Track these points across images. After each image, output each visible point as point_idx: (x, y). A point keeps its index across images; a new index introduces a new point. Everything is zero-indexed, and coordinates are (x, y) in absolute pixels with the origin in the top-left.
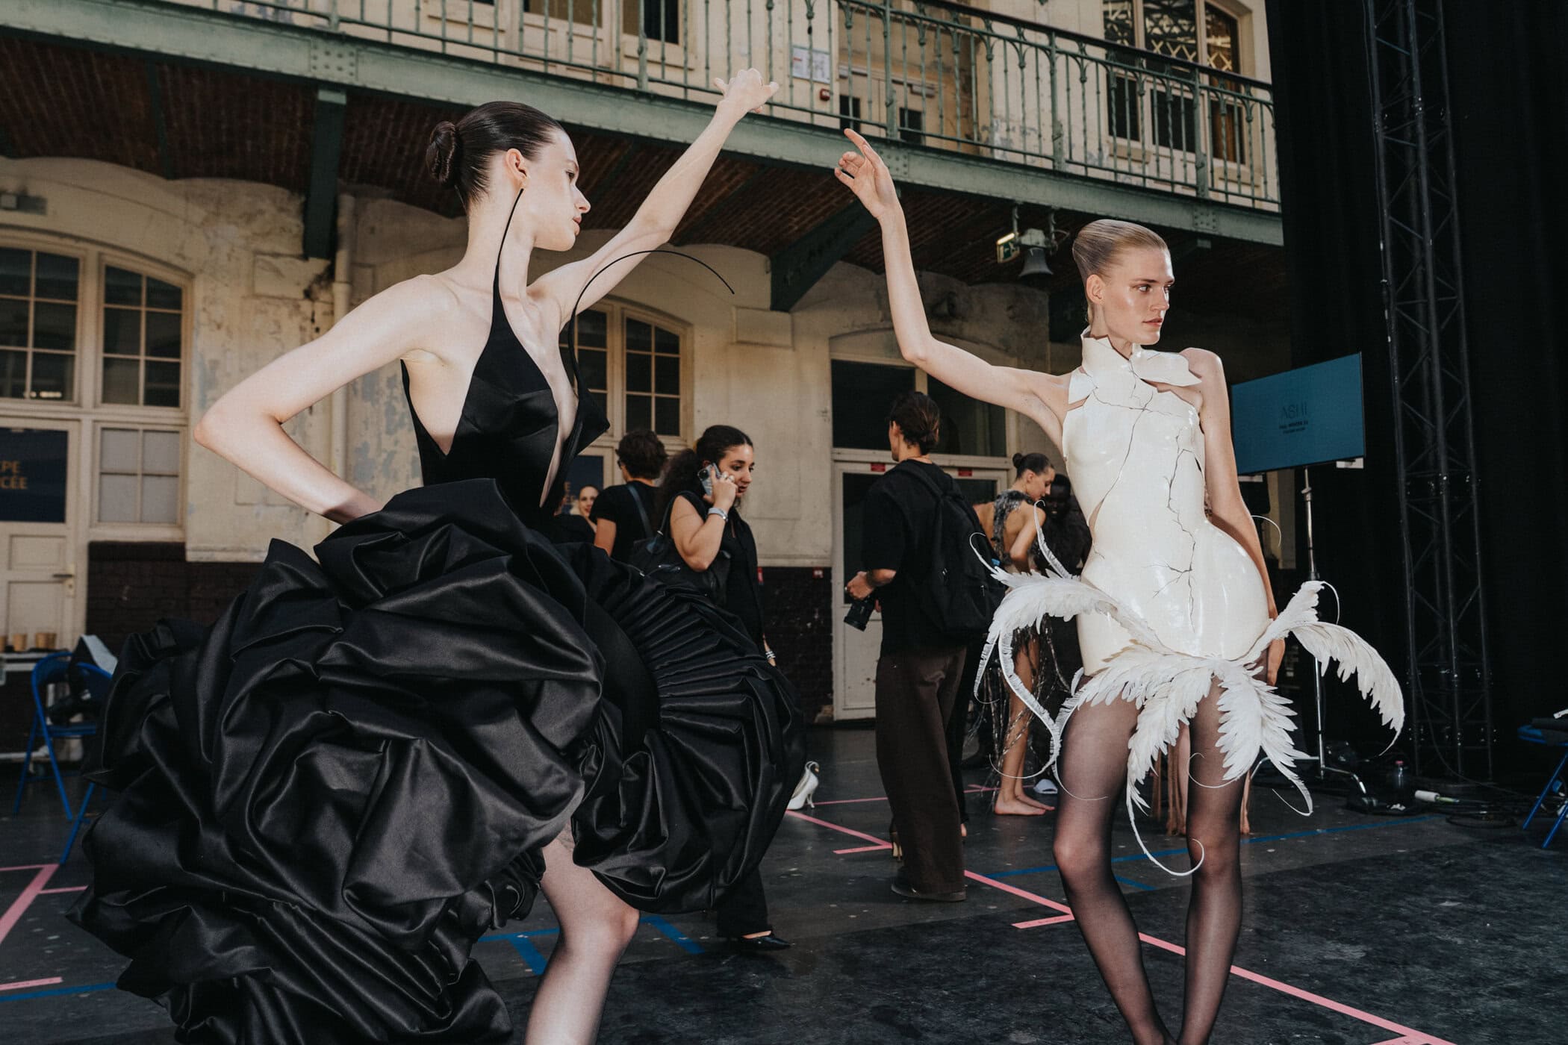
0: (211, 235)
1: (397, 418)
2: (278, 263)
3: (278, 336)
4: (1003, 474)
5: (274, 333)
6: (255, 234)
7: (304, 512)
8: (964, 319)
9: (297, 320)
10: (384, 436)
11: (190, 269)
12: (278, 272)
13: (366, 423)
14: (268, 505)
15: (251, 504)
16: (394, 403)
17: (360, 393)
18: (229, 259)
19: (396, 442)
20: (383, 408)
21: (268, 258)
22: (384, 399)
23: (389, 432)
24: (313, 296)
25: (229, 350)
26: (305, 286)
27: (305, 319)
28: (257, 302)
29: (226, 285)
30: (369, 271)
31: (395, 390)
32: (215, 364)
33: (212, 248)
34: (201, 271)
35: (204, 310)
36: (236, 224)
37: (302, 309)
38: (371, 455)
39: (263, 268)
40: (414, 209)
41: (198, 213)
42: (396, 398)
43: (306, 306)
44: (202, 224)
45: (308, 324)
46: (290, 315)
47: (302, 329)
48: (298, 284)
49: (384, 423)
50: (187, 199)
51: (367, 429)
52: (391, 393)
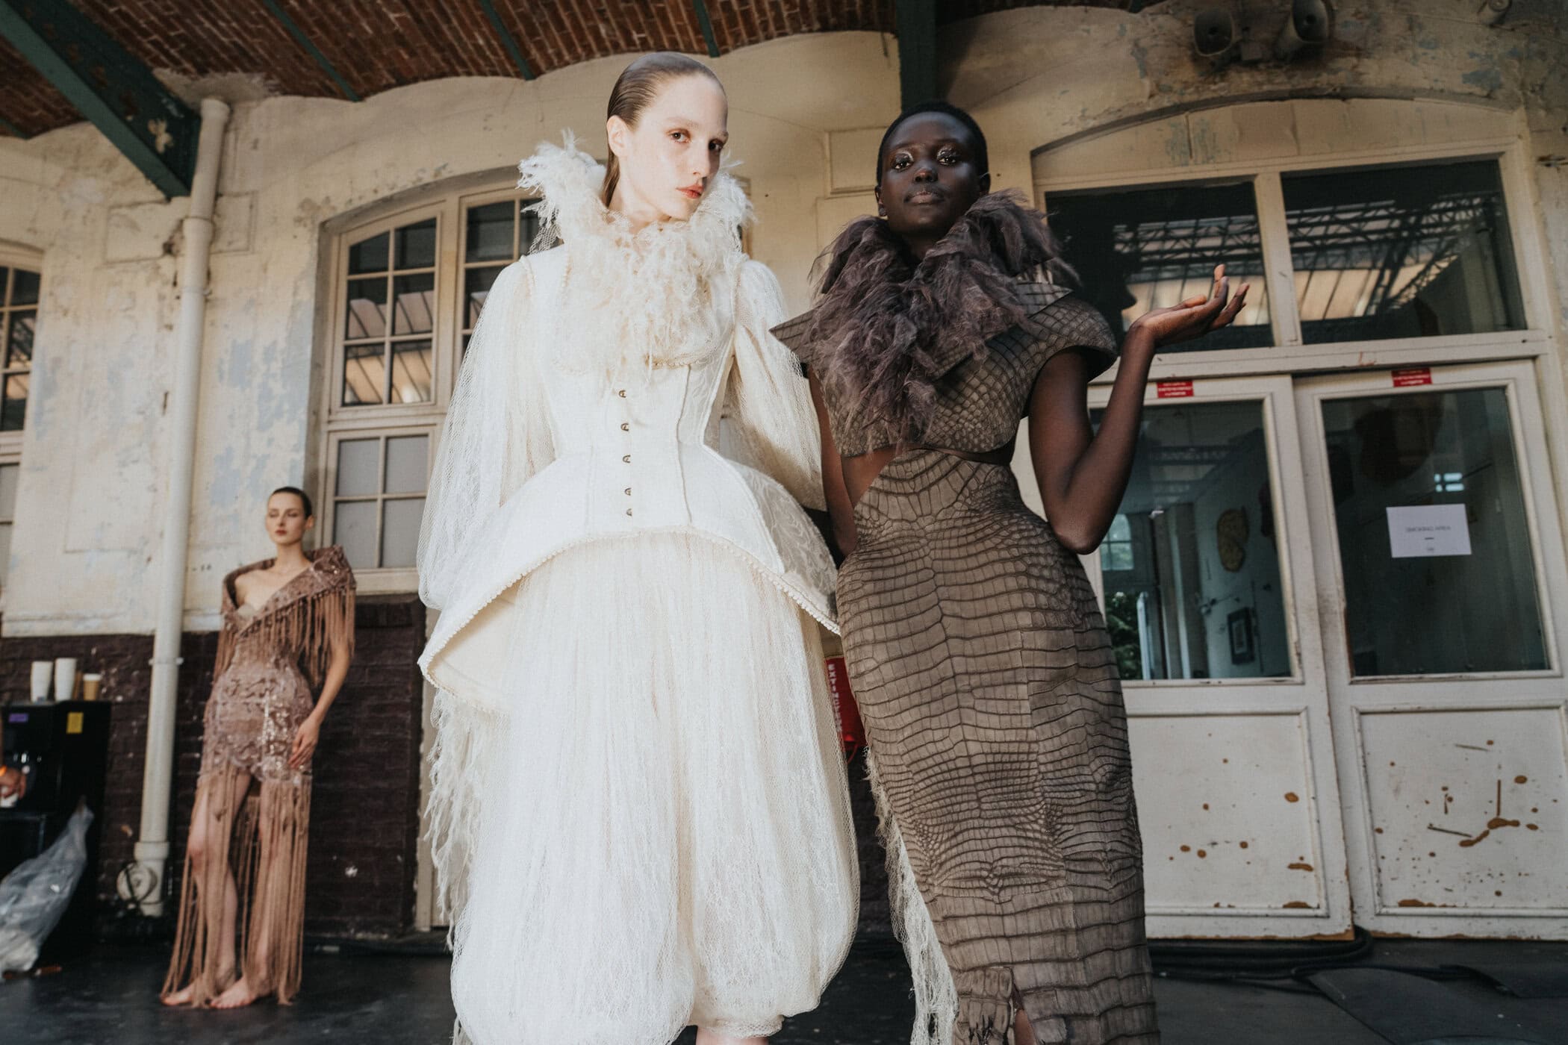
0: (66, 196)
1: (274, 404)
2: (136, 214)
3: (129, 313)
4: (1523, 371)
5: (127, 309)
6: (115, 183)
7: (145, 557)
8: (1360, 53)
9: (156, 285)
10: (254, 435)
11: (39, 245)
12: (134, 226)
13: (231, 417)
14: (102, 550)
15: (81, 551)
16: (271, 383)
17: (225, 377)
18: (85, 224)
19: (270, 441)
20: (256, 393)
21: (124, 211)
22: (257, 381)
23: (262, 428)
24: (174, 249)
25: (74, 341)
26: (164, 238)
27: (165, 283)
28: (112, 272)
29: (79, 257)
30: (245, 201)
31: (273, 364)
32: (57, 362)
33: (66, 213)
34: (52, 245)
35: (51, 294)
36: (95, 176)
37: (161, 271)
38: (236, 465)
39: (118, 226)
40: (311, 101)
41: (54, 171)
42: (274, 375)
43: (167, 264)
44: (58, 185)
45: (168, 290)
46: (148, 282)
47: (161, 298)
48: (157, 237)
49: (256, 414)
50: (45, 158)
51: (232, 427)
52: (268, 370)
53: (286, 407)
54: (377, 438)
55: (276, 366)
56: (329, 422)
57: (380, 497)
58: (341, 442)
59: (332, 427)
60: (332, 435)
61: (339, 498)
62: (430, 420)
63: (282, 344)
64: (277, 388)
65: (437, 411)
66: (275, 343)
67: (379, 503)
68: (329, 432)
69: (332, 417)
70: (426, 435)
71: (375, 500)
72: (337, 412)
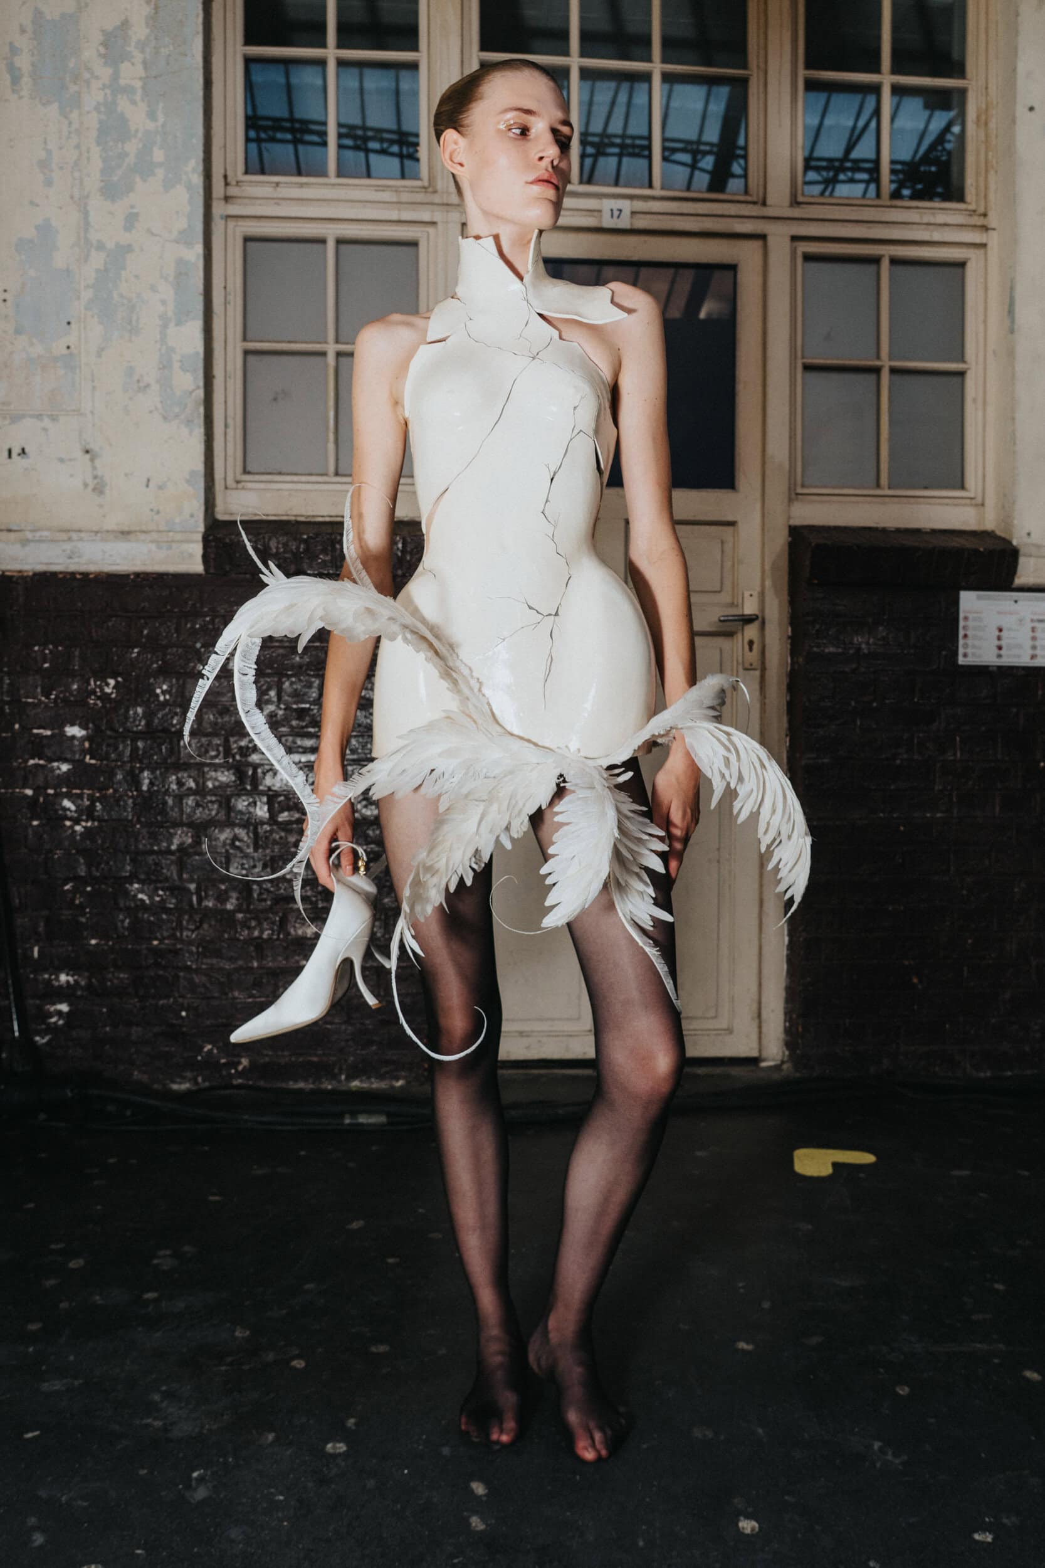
1: (132, 147)
10: (96, 204)
16: (123, 104)
17: (26, 81)
19: (131, 221)
20: (93, 121)
22: (94, 97)
23: (110, 191)
31: (125, 67)
38: (61, 259)
42: (128, 90)
49: (97, 163)
51: (49, 183)
52: (116, 76)
53: (158, 155)
54: (322, 241)
55: (131, 73)
56: (227, 199)
57: (331, 348)
58: (247, 240)
59: (233, 209)
60: (231, 224)
61: (251, 346)
62: (426, 216)
63: (140, 31)
64: (137, 116)
65: (437, 199)
66: (125, 24)
67: (331, 359)
68: (228, 217)
69: (233, 191)
70: (414, 244)
71: (323, 354)
72: (238, 183)
